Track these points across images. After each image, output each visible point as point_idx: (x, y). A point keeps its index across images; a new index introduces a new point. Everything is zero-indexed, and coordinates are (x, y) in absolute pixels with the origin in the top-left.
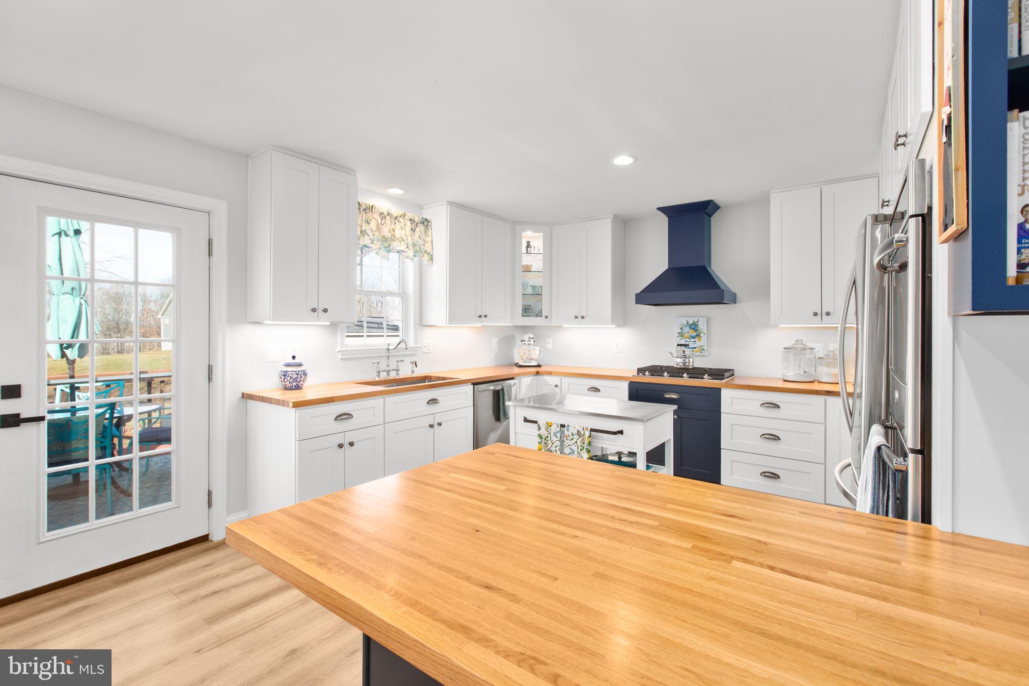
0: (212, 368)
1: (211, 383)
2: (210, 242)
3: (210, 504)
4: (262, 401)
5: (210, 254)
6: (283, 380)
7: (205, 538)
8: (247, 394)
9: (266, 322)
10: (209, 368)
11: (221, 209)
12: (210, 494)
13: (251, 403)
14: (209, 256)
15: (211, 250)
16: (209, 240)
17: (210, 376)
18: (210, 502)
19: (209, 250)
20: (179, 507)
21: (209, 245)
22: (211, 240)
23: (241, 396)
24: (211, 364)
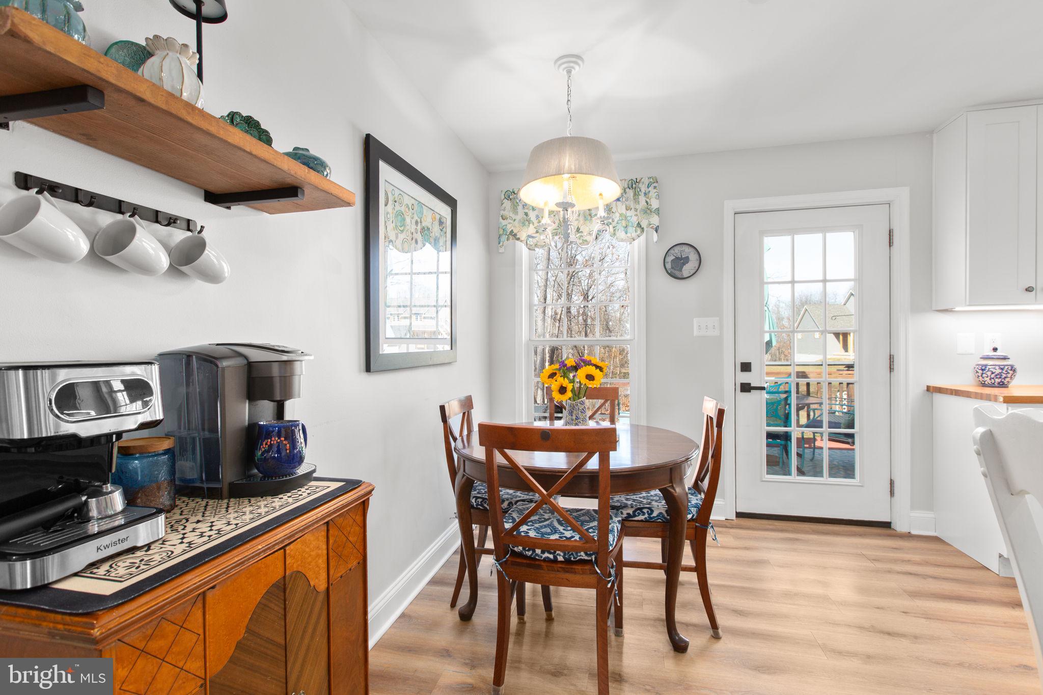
0: (893, 358)
1: (892, 373)
2: (891, 233)
3: (892, 493)
4: (955, 395)
5: (891, 244)
6: (980, 375)
7: (887, 525)
8: (933, 387)
9: (957, 309)
10: (890, 358)
11: (902, 197)
12: (892, 483)
13: (938, 397)
14: (890, 246)
15: (891, 240)
16: (890, 231)
17: (892, 366)
18: (892, 491)
19: (890, 241)
20: (862, 486)
21: (890, 235)
22: (891, 231)
23: (926, 389)
24: (892, 354)
